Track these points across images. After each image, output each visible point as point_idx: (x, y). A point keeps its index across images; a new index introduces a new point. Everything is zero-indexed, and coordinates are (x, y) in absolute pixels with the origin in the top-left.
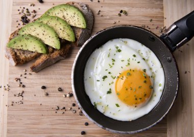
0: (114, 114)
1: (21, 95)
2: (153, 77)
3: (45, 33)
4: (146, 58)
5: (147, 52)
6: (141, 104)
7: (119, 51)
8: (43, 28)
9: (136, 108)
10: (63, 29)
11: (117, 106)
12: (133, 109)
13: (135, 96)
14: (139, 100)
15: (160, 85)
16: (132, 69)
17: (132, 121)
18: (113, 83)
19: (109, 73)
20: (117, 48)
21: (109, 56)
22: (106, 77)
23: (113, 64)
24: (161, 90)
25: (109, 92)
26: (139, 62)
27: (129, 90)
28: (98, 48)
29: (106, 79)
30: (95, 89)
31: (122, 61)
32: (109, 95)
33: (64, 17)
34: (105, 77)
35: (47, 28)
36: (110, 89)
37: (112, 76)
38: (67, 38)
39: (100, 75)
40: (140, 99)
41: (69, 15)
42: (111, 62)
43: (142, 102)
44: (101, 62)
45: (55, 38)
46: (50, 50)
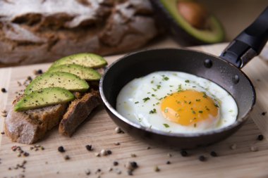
1: (22, 167)
3: (61, 80)
8: (55, 76)
10: (80, 72)
13: (192, 109)
14: (199, 114)
27: (182, 103)
35: (61, 74)
38: (91, 78)
40: (201, 112)
45: (77, 80)
46: (77, 94)
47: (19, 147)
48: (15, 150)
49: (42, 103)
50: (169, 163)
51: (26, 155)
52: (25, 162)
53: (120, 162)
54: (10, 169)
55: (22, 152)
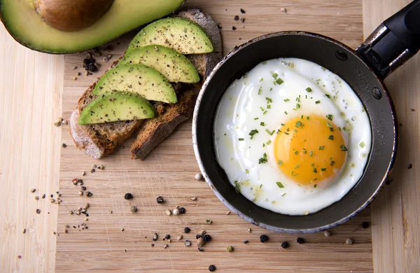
0: (274, 202)
1: (85, 213)
2: (347, 129)
3: (142, 81)
4: (332, 94)
5: (333, 83)
6: (325, 181)
7: (280, 82)
8: (136, 72)
9: (315, 190)
10: (172, 65)
11: (280, 185)
12: (310, 191)
13: (313, 165)
14: (321, 173)
15: (362, 145)
16: (306, 114)
17: (310, 215)
18: (269, 142)
19: (262, 124)
20: (275, 76)
21: (260, 92)
22: (256, 131)
23: (269, 107)
24: (364, 155)
25: (263, 161)
26: (317, 102)
27: (301, 153)
28: (239, 78)
29: (256, 135)
30: (237, 156)
31: (286, 100)
32: (262, 164)
33: (167, 41)
34: (253, 133)
36: (265, 155)
37: (267, 131)
38: (184, 79)
39: (245, 129)
40: (324, 170)
41: (177, 37)
42: (264, 104)
43: (327, 176)
44: (246, 105)
45: (163, 84)
46: (160, 108)
47: (81, 181)
48: (76, 184)
49: (113, 119)
50: (247, 242)
51: (90, 195)
52: (88, 206)
53: (192, 228)
54: (72, 213)
55: (85, 189)
